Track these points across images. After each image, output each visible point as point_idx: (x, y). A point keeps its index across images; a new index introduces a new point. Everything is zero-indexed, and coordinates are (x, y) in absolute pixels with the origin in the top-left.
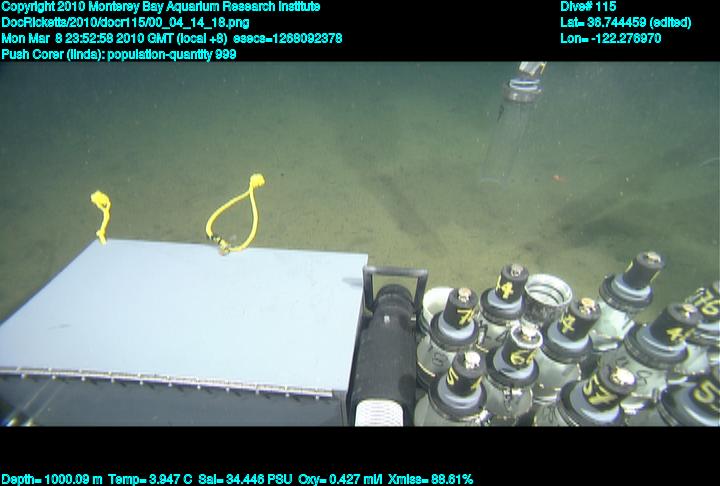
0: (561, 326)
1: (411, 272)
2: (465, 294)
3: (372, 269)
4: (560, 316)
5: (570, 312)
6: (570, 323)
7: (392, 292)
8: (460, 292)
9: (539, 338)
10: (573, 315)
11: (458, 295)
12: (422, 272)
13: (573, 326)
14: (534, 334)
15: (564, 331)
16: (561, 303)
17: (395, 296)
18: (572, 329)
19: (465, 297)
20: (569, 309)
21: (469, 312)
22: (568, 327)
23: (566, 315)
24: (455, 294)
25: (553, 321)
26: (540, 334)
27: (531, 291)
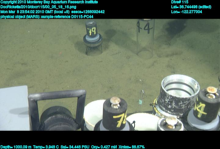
0: (196, 113)
1: (71, 93)
2: (116, 102)
3: (37, 96)
4: (194, 105)
5: (201, 100)
6: (202, 109)
7: (56, 113)
8: (112, 101)
9: (180, 125)
10: (203, 102)
11: (111, 104)
12: (81, 92)
13: (205, 110)
14: (176, 123)
15: (199, 116)
16: (193, 95)
17: (59, 116)
18: (205, 114)
19: (116, 105)
20: (199, 98)
21: (123, 115)
22: (201, 112)
23: (198, 103)
24: (108, 104)
25: (189, 110)
26: (180, 122)
27: (167, 90)
